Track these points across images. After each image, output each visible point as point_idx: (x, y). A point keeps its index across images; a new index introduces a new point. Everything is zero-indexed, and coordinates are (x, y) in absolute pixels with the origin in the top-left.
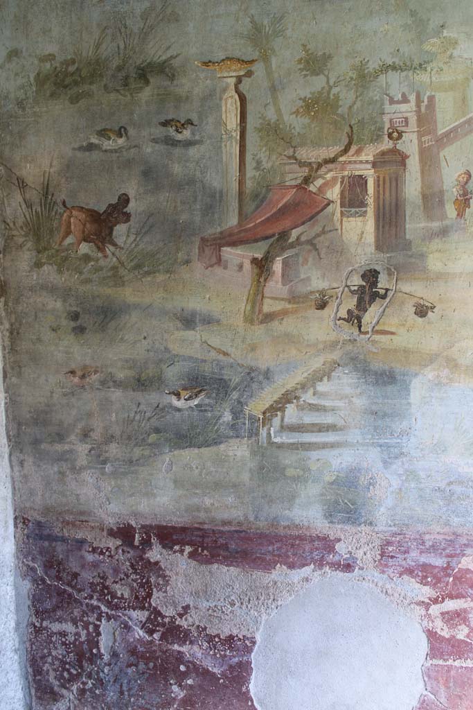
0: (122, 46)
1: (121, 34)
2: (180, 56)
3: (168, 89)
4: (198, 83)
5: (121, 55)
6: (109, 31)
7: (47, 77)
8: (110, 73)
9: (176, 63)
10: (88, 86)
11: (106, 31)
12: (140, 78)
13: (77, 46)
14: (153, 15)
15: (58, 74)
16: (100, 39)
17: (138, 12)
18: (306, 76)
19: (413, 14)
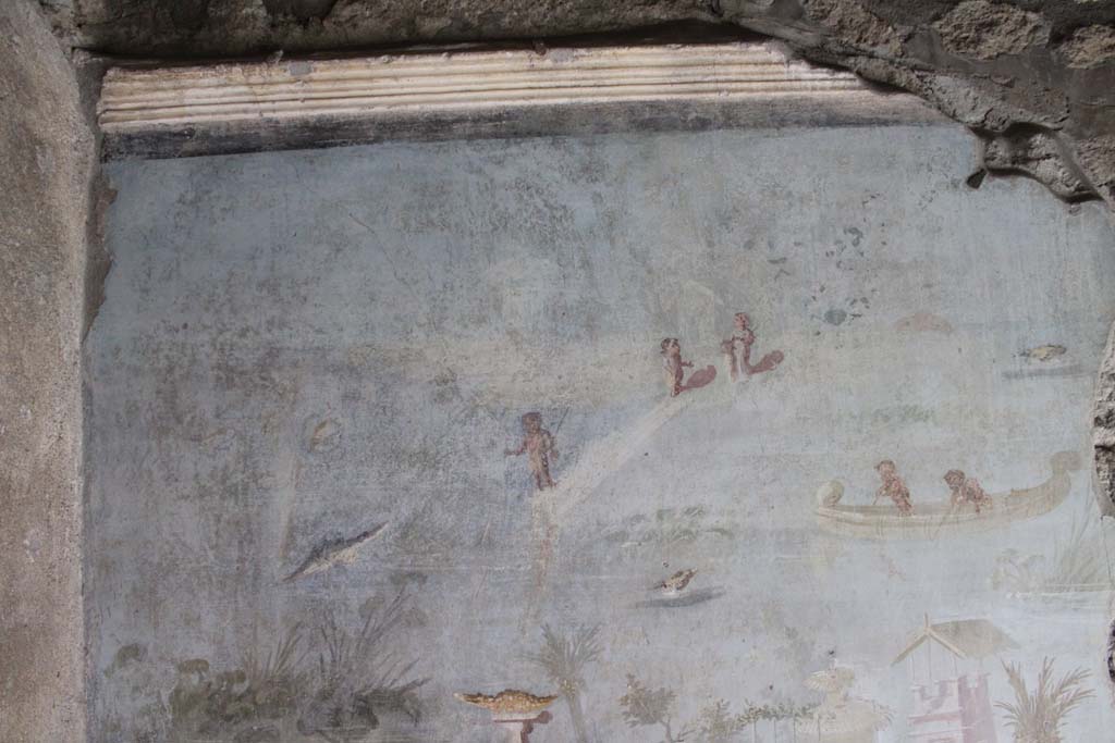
0: (328, 658)
1: (326, 638)
2: (430, 682)
3: (410, 735)
4: (461, 729)
5: (327, 674)
6: (306, 632)
7: (193, 699)
8: (307, 702)
9: (422, 693)
10: (270, 720)
11: (299, 629)
12: (360, 714)
13: (248, 651)
14: (381, 611)
15: (212, 695)
16: (287, 643)
17: (355, 604)
18: (634, 723)
19: (791, 633)
